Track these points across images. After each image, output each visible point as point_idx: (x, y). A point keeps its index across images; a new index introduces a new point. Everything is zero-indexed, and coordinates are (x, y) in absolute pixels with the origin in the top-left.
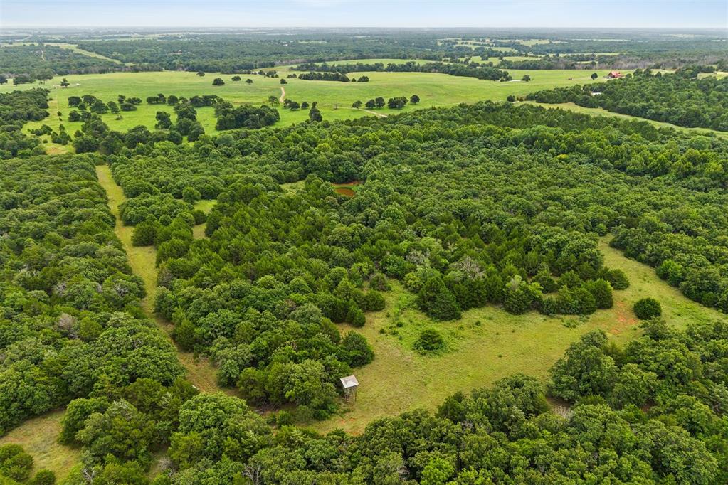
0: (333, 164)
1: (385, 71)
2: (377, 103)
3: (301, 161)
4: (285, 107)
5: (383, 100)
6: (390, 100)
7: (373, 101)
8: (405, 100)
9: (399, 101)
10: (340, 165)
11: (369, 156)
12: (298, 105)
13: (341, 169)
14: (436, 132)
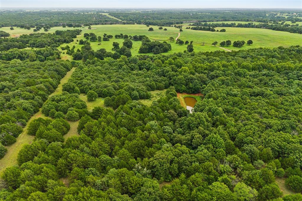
0: (187, 81)
1: (236, 27)
2: (226, 43)
3: (169, 77)
4: (177, 43)
5: (230, 42)
6: (235, 42)
7: (224, 42)
8: (243, 43)
9: (240, 43)
10: (191, 82)
11: (213, 78)
12: (183, 42)
13: (191, 85)
14: (262, 65)
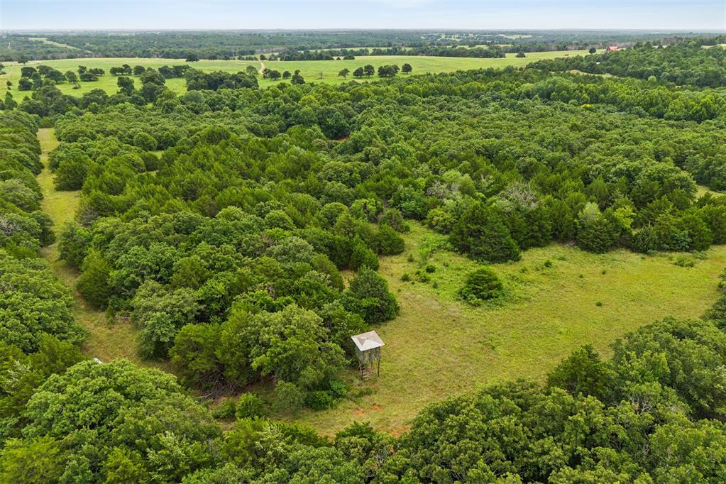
1: (371, 55)
2: (365, 71)
3: (283, 115)
4: (265, 77)
5: (372, 68)
6: (381, 69)
7: (361, 68)
8: (396, 68)
9: (390, 69)
10: (329, 117)
12: (279, 74)
13: (330, 121)
